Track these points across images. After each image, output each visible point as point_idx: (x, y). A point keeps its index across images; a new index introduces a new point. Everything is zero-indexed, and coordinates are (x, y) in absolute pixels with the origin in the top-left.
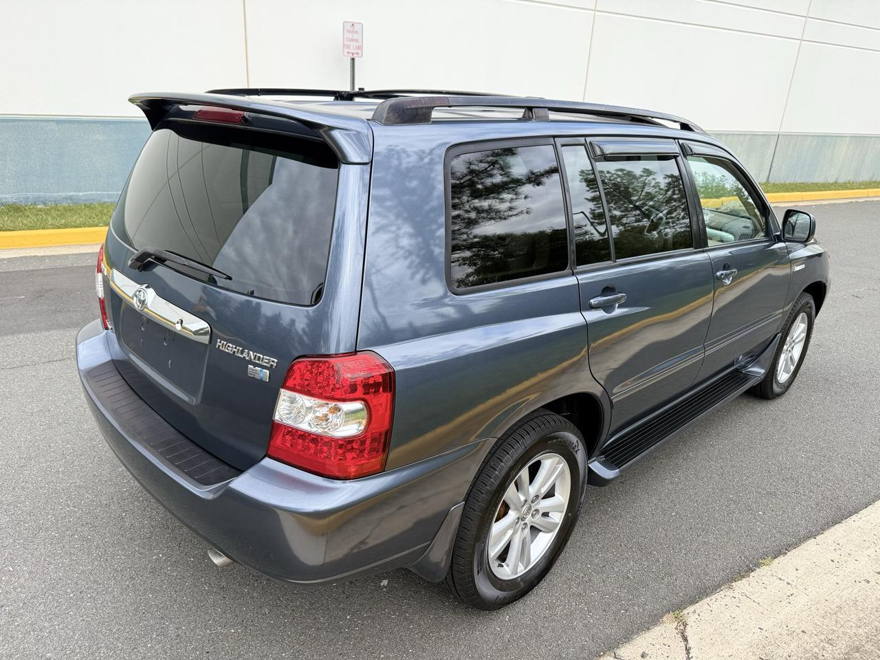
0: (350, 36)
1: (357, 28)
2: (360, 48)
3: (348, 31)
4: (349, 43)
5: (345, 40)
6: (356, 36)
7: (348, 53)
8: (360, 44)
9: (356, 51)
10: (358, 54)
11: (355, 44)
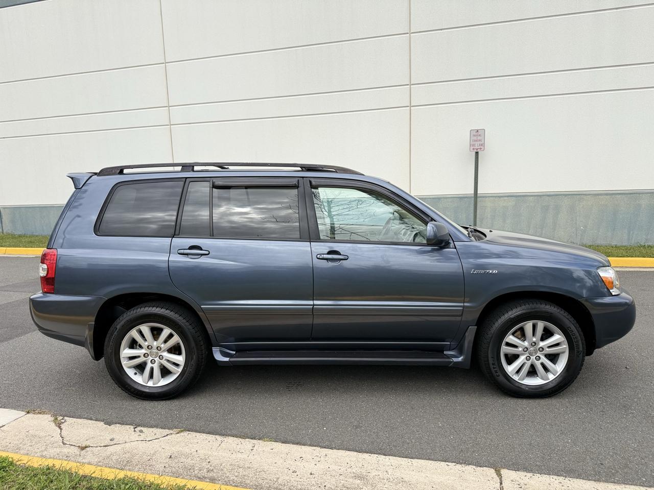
0: (475, 138)
1: (480, 132)
2: (483, 145)
3: (474, 135)
4: (474, 143)
5: (472, 141)
6: (479, 138)
7: (473, 149)
8: (483, 142)
9: (479, 147)
10: (481, 149)
11: (479, 143)
